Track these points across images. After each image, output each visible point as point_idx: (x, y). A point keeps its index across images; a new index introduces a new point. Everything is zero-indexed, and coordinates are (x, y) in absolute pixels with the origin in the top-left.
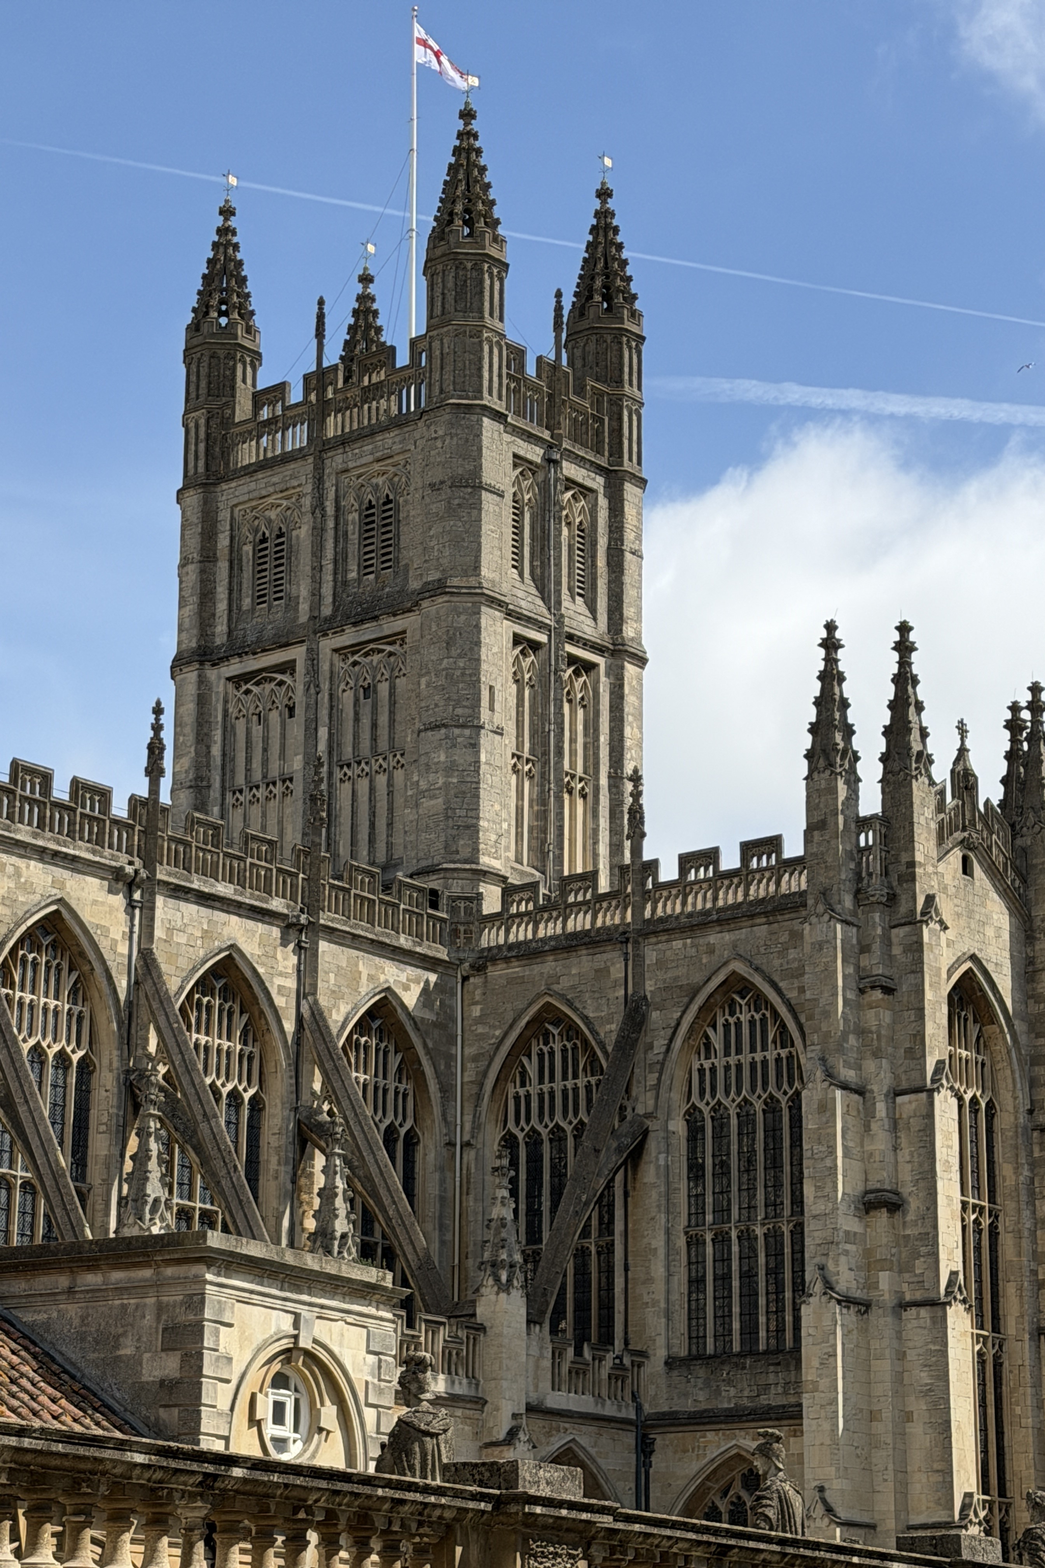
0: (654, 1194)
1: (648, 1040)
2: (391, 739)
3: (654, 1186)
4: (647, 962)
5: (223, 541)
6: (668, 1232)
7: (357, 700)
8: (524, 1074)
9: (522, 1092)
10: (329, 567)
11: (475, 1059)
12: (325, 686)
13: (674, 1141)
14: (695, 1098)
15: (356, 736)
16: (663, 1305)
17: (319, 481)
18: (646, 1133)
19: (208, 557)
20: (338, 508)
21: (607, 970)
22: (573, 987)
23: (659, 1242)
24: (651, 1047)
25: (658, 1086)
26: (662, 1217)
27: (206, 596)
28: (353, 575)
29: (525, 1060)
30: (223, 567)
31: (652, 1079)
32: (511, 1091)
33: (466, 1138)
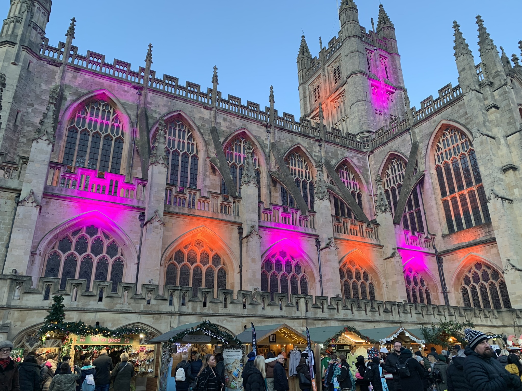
0: (430, 191)
1: (420, 152)
2: (345, 113)
3: (429, 189)
4: (416, 132)
5: (307, 93)
6: (436, 200)
7: (337, 109)
8: (388, 174)
9: (388, 179)
10: (328, 85)
11: (374, 174)
12: (330, 109)
13: (433, 176)
14: (437, 163)
15: (338, 116)
16: (438, 220)
17: (324, 70)
18: (424, 175)
19: (305, 97)
20: (328, 74)
21: (405, 139)
22: (397, 147)
23: (433, 203)
24: (421, 153)
25: (425, 162)
26: (433, 196)
27: (305, 104)
28: (333, 85)
29: (387, 171)
30: (308, 98)
31: (423, 161)
32: (385, 180)
33: (375, 193)
